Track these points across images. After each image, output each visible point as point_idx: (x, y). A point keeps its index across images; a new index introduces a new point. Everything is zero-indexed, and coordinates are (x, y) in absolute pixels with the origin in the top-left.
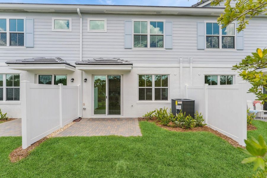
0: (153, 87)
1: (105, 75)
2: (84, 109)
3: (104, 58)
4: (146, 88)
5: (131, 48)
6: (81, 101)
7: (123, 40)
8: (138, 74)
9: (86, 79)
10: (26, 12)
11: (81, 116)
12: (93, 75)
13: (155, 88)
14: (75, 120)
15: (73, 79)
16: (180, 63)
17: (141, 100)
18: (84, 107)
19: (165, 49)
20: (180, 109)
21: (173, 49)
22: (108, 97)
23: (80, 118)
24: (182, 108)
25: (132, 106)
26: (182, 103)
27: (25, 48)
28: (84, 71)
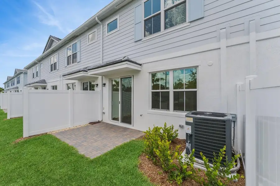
0: (171, 90)
1: (119, 78)
2: (104, 113)
5: (141, 40)
6: (101, 105)
7: (133, 33)
8: (150, 73)
9: (105, 84)
10: (78, 36)
11: (100, 120)
12: (111, 79)
13: (174, 92)
14: (91, 123)
15: (97, 85)
16: (220, 41)
17: (155, 109)
18: (104, 111)
19: (189, 22)
20: (190, 133)
21: (204, 18)
22: (121, 102)
23: (99, 121)
24: (194, 133)
25: (141, 115)
26: (192, 122)
27: (77, 63)
28: (104, 76)
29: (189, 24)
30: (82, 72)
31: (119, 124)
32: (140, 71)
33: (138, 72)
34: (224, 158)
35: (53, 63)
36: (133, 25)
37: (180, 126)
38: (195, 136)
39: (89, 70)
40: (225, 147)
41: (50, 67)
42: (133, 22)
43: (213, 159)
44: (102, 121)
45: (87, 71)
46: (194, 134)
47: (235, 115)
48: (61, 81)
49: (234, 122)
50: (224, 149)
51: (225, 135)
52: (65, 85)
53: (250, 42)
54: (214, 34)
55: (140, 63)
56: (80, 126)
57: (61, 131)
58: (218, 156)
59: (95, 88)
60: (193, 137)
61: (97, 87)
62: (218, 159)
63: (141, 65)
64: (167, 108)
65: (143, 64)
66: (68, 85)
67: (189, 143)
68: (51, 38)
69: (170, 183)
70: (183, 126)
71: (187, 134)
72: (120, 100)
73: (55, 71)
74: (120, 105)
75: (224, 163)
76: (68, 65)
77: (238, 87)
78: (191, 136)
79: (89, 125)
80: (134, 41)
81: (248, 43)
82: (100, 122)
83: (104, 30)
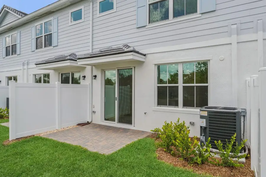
0: (181, 85)
1: (115, 69)
2: (94, 112)
3: (113, 47)
4: (169, 87)
5: (145, 26)
6: (91, 103)
7: (135, 17)
8: (155, 65)
9: (95, 76)
10: (53, 12)
11: (90, 121)
12: (104, 70)
13: (184, 87)
14: (79, 124)
15: (84, 77)
16: (231, 36)
17: (161, 106)
18: (94, 110)
19: (200, 14)
20: (204, 126)
21: (216, 11)
22: (118, 99)
23: (88, 122)
24: (208, 125)
25: (145, 113)
26: (207, 115)
27: (53, 48)
28: (95, 66)
29: (200, 15)
30: (69, 61)
31: (115, 124)
32: (144, 62)
33: (141, 63)
34: (235, 143)
35: (11, 45)
36: (135, 8)
37: (190, 123)
38: (210, 128)
39: (79, 59)
40: (235, 134)
41: (4, 50)
42: (134, 4)
43: (226, 145)
44: (91, 122)
45: (76, 61)
46: (208, 127)
47: (245, 109)
48: (25, 71)
49: (244, 116)
50: (235, 136)
51: (235, 125)
52: (32, 75)
53: (258, 40)
54: (225, 29)
55: (144, 53)
56: (68, 128)
57: (49, 133)
58: (230, 142)
59: (82, 81)
60: (208, 129)
61: (84, 79)
62: (229, 144)
63: (145, 55)
64: (176, 104)
65: (148, 54)
66: (35, 76)
67: (204, 136)
68: (5, 9)
69: (190, 166)
70: (194, 123)
71: (201, 127)
72: (116, 96)
73: (13, 56)
74: (116, 102)
75: (235, 147)
76: (37, 49)
77: (247, 82)
78: (205, 128)
79: (78, 126)
80: (135, 26)
81: (257, 40)
82: (90, 123)
83: (94, 9)
